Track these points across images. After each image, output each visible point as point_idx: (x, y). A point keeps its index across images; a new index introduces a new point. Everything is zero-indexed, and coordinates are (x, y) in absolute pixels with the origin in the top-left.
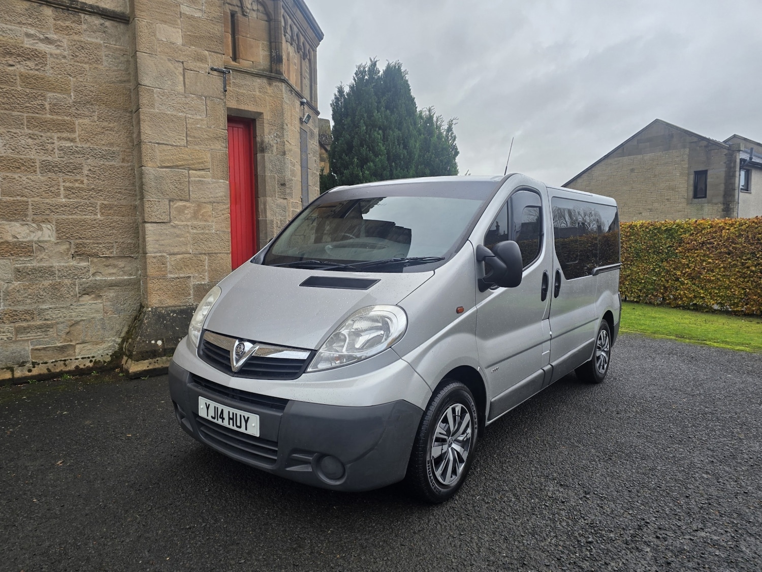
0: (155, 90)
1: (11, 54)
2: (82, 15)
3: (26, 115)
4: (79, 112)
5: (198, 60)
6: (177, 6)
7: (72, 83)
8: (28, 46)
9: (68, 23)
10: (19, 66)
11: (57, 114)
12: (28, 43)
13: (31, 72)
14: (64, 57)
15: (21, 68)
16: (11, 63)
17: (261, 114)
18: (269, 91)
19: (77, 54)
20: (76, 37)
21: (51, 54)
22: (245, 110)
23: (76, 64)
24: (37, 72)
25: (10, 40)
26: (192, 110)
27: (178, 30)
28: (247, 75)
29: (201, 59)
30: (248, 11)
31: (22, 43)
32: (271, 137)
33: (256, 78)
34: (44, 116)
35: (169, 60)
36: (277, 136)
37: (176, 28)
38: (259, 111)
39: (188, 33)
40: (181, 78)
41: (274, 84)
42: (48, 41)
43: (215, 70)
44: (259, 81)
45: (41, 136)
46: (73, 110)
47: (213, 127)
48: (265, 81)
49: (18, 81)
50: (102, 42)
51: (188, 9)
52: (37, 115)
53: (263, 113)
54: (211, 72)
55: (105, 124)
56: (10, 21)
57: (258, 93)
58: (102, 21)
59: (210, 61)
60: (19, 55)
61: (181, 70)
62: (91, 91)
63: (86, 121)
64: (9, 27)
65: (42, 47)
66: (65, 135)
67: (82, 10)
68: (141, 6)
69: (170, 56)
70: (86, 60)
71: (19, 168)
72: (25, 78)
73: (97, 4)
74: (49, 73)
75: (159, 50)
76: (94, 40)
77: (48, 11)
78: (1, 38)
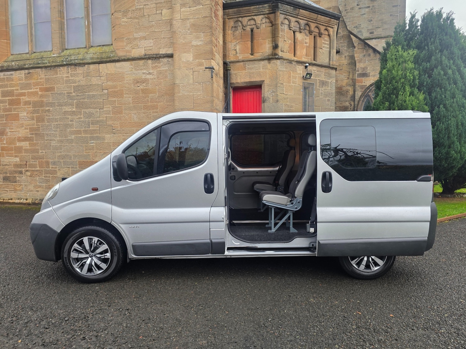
0: (180, 85)
1: (138, 82)
2: (161, 59)
3: (143, 105)
4: (159, 100)
5: (199, 66)
6: (190, 43)
7: (157, 88)
8: (143, 78)
9: (156, 64)
10: (141, 86)
11: (152, 102)
12: (144, 77)
13: (145, 87)
14: (155, 79)
15: (141, 87)
16: (138, 86)
17: (263, 81)
18: (269, 67)
19: (159, 76)
20: (159, 69)
21: (151, 79)
22: (254, 81)
23: (159, 80)
24: (146, 87)
25: (138, 77)
26: (196, 91)
27: (191, 54)
28: (256, 62)
29: (201, 64)
31: (142, 77)
32: (269, 93)
33: (261, 61)
34: (148, 104)
35: (187, 69)
36: (273, 92)
37: (190, 53)
38: (262, 80)
39: (195, 54)
40: (192, 76)
41: (272, 62)
42: (150, 74)
43: (207, 68)
44: (262, 63)
45: (147, 112)
46: (157, 100)
48: (266, 62)
49: (141, 92)
50: (168, 68)
51: (195, 42)
52: (146, 104)
53: (264, 80)
54: (205, 70)
55: (168, 103)
56: (138, 70)
57: (261, 70)
58: (168, 59)
59: (205, 64)
60: (141, 82)
61: (192, 73)
62: (164, 91)
63: (162, 103)
64: (138, 72)
65: (148, 77)
66: (155, 110)
67: (160, 57)
69: (187, 67)
70: (162, 78)
71: (140, 126)
72: (142, 90)
73: (166, 53)
74: (150, 87)
75: (182, 66)
76: (165, 69)
77: (150, 62)
78: (136, 77)
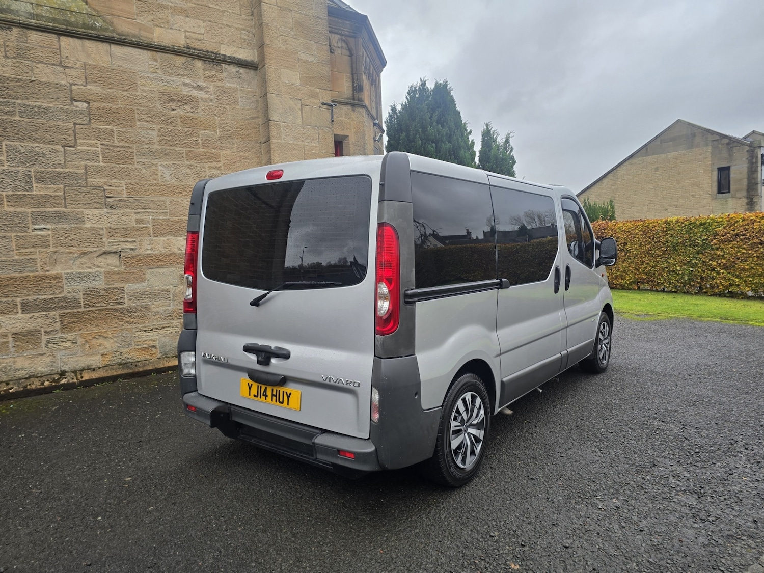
0: (281, 124)
1: (173, 100)
2: (223, 65)
3: (185, 149)
4: (223, 145)
5: (312, 97)
6: (296, 53)
7: (217, 122)
8: (185, 93)
9: (213, 73)
10: (179, 110)
11: (207, 147)
12: (185, 91)
13: (188, 114)
14: (211, 101)
15: (180, 112)
16: (174, 107)
17: (347, 136)
19: (221, 98)
20: (219, 84)
21: (202, 99)
23: (220, 105)
24: (192, 114)
25: (172, 89)
26: (309, 139)
27: (296, 73)
29: (314, 96)
30: (334, 48)
31: (181, 91)
33: (343, 106)
34: (198, 150)
35: (291, 99)
37: (295, 71)
38: (345, 134)
39: (304, 75)
40: (300, 112)
41: (357, 110)
42: (199, 88)
43: (325, 104)
44: (345, 108)
45: (196, 166)
46: (218, 144)
47: (324, 152)
48: (350, 107)
49: (179, 123)
50: (238, 86)
51: (303, 55)
52: (193, 149)
54: (321, 106)
55: (242, 154)
56: (172, 74)
57: (344, 119)
58: (238, 69)
59: (320, 97)
60: (179, 101)
61: (299, 106)
62: (231, 128)
63: (228, 152)
64: (172, 78)
65: (195, 93)
66: (213, 165)
67: (223, 61)
68: (270, 55)
69: (291, 95)
70: (227, 102)
71: (181, 193)
72: (184, 120)
73: (233, 55)
74: (201, 115)
75: (283, 91)
76: (232, 85)
77: (199, 64)
78: (166, 88)
